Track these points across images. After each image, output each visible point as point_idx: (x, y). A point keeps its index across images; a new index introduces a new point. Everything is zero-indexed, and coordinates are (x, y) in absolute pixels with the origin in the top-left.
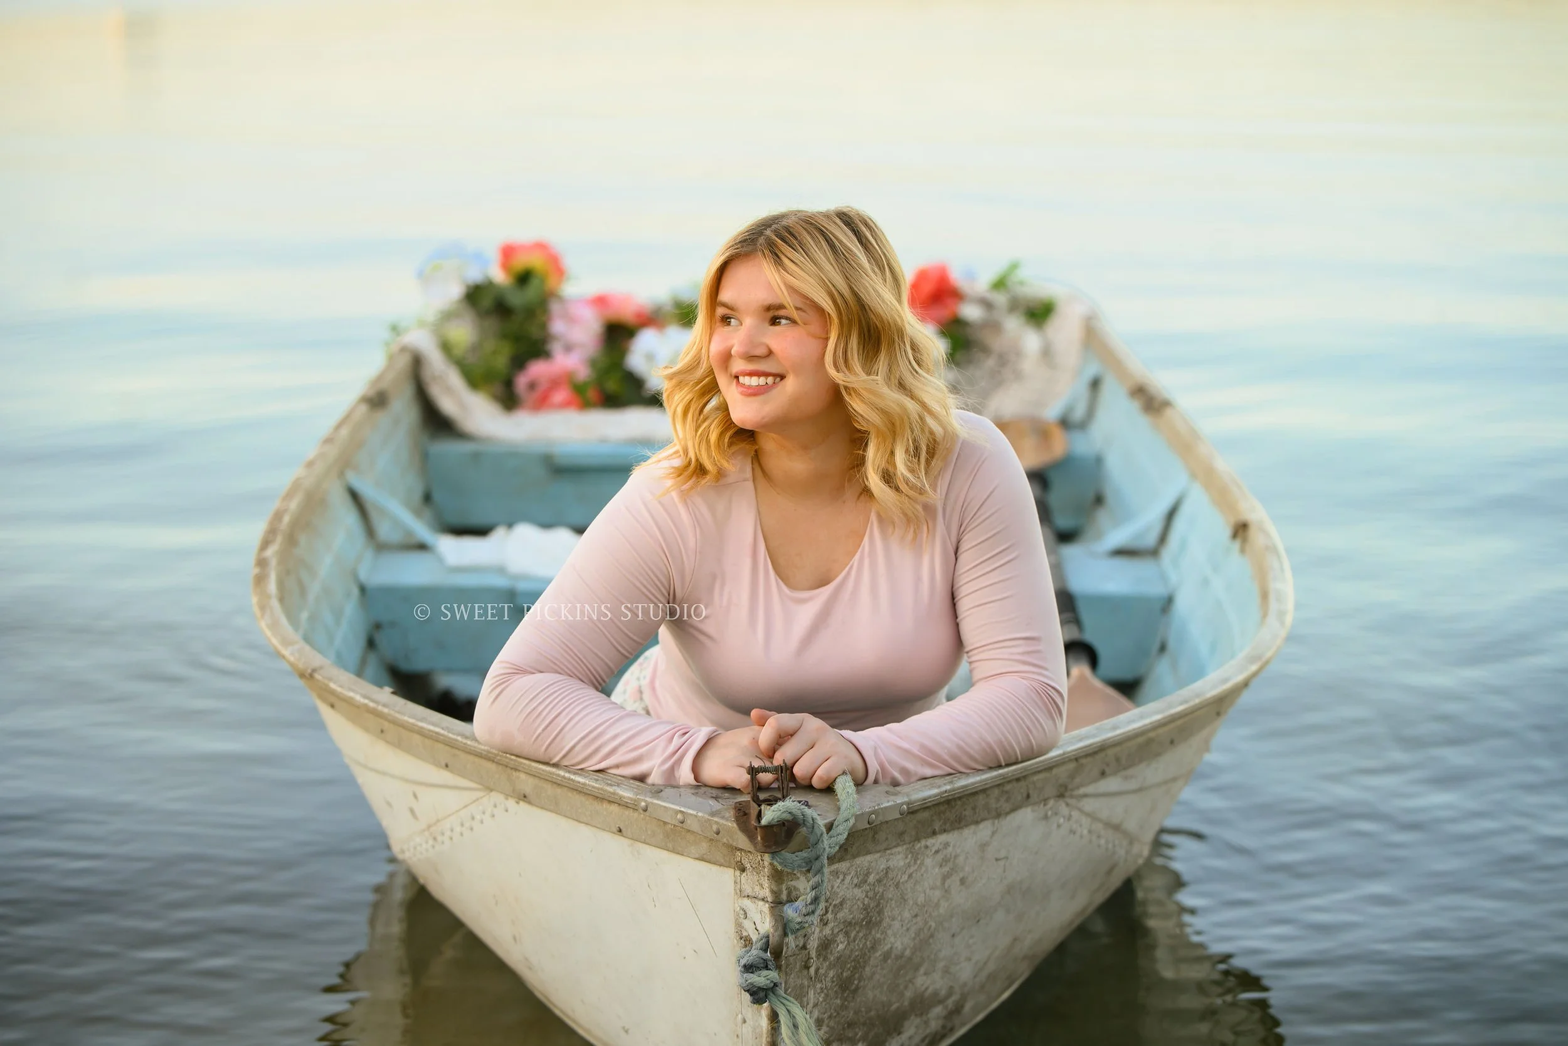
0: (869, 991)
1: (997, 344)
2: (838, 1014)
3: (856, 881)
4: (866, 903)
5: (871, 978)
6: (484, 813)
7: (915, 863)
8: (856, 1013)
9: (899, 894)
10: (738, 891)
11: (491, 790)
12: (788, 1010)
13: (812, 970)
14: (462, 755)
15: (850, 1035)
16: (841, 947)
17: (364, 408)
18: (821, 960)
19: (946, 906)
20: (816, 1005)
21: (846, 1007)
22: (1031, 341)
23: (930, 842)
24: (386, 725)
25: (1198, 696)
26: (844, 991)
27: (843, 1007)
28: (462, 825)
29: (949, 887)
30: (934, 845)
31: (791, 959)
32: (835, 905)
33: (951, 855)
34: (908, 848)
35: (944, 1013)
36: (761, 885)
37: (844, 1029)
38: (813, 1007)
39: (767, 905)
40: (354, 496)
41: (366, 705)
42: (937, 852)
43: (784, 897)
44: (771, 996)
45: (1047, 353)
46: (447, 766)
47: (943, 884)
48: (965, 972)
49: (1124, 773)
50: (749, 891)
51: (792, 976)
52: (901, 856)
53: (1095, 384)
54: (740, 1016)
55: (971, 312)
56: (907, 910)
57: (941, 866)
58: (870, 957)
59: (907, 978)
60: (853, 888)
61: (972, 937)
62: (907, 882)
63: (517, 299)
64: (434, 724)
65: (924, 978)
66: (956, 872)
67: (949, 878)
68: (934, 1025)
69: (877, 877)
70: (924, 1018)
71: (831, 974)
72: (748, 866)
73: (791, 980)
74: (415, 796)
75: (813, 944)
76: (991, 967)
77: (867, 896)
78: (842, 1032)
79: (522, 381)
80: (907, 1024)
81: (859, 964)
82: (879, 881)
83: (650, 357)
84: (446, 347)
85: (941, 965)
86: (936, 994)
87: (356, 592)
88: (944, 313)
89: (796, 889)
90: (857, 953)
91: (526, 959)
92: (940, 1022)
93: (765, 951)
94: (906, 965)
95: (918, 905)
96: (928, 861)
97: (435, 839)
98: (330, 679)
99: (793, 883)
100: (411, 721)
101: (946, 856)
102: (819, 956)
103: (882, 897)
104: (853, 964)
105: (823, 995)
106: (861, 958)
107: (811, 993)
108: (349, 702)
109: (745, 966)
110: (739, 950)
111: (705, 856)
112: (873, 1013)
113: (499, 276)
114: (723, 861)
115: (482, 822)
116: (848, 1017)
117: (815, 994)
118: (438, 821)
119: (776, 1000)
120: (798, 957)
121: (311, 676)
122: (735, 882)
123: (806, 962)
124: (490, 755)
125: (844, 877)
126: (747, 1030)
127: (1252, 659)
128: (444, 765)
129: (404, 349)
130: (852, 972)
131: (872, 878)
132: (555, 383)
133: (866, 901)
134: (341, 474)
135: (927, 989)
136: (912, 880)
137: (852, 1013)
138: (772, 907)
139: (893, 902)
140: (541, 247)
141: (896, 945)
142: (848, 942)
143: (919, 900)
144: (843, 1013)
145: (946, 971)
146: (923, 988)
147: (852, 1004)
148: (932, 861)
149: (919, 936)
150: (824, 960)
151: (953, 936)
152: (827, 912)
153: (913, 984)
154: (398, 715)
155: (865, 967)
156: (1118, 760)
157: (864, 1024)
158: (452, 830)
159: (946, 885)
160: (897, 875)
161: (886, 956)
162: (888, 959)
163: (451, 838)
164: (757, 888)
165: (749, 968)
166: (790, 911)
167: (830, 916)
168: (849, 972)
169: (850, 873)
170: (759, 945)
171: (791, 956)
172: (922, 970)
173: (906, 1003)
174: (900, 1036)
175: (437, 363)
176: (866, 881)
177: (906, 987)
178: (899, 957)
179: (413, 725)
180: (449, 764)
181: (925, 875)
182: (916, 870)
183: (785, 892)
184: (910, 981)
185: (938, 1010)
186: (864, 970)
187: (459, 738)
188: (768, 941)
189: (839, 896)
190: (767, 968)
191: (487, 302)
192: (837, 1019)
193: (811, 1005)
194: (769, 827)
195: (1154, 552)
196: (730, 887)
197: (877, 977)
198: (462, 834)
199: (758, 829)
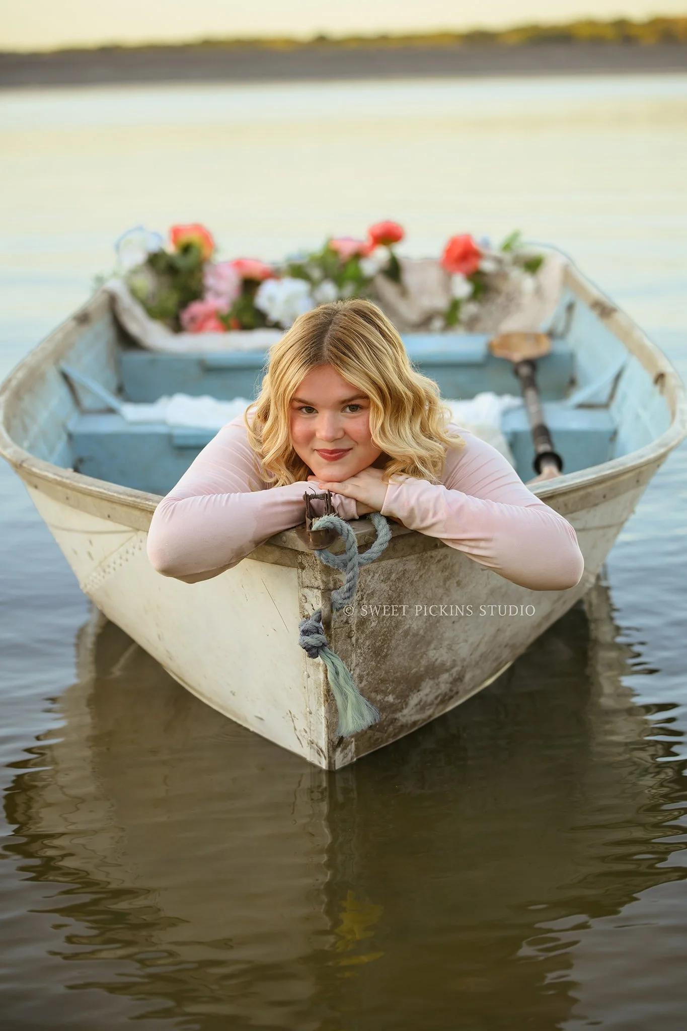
0: (395, 658)
1: (505, 287)
2: (374, 673)
3: (382, 578)
4: (390, 594)
5: (395, 649)
6: (134, 548)
7: (424, 568)
8: (386, 673)
9: (413, 590)
10: (301, 583)
11: (138, 530)
12: (332, 662)
13: (354, 639)
14: (118, 508)
15: (383, 688)
16: (374, 624)
17: (73, 324)
18: (360, 632)
19: (447, 600)
20: (357, 665)
21: (379, 668)
22: (527, 283)
23: (434, 553)
24: (69, 492)
25: (621, 465)
26: (377, 656)
27: (378, 668)
28: (121, 558)
29: (449, 586)
30: (437, 556)
31: (339, 630)
32: (368, 594)
33: (449, 564)
34: (418, 557)
35: (451, 679)
36: (316, 578)
37: (378, 684)
38: (355, 666)
39: (320, 591)
40: (66, 377)
41: (56, 480)
42: (439, 561)
43: (331, 586)
44: (321, 652)
45: (539, 291)
46: (109, 516)
47: (445, 584)
48: (464, 650)
49: (570, 515)
50: (307, 583)
51: (340, 643)
52: (414, 562)
53: (570, 308)
54: (306, 673)
55: (487, 266)
56: (419, 601)
57: (442, 571)
58: (394, 634)
59: (422, 651)
60: (380, 583)
61: (467, 625)
62: (418, 581)
63: (183, 263)
64: (99, 487)
65: (435, 651)
66: (453, 576)
67: (448, 580)
68: (444, 688)
69: (397, 576)
70: (436, 681)
71: (367, 643)
72: (306, 565)
73: (339, 645)
74: (91, 542)
75: (354, 621)
76: (482, 649)
77: (390, 589)
78: (377, 686)
79: (186, 317)
80: (424, 684)
81: (387, 637)
82: (399, 579)
83: (271, 299)
84: (133, 292)
85: (446, 643)
86: (443, 664)
87: (65, 437)
88: (469, 266)
89: (340, 581)
90: (385, 630)
91: (168, 652)
92: (448, 685)
93: (319, 621)
94: (420, 641)
95: (427, 598)
96: (433, 568)
97: (104, 571)
98: (33, 466)
99: (337, 576)
100: (84, 486)
101: (446, 564)
102: (358, 630)
103: (401, 591)
104: (383, 637)
105: (362, 658)
106: (388, 633)
107: (354, 656)
108: (45, 478)
109: (303, 631)
110: (300, 620)
111: (278, 561)
112: (399, 674)
113: (171, 249)
114: (290, 563)
115: (133, 554)
116: (381, 675)
117: (356, 657)
118: (106, 558)
119: (324, 655)
120: (344, 630)
121: (21, 465)
122: (299, 578)
123: (349, 633)
124: (135, 503)
125: (374, 574)
126: (310, 683)
127: (661, 445)
128: (107, 516)
129: (105, 291)
130: (382, 643)
131: (393, 577)
132: (208, 316)
133: (390, 592)
134: (56, 362)
135: (437, 660)
136: (422, 580)
137: (383, 672)
138: (323, 592)
139: (409, 595)
140: (198, 228)
141: (413, 626)
142: (379, 621)
143: (428, 594)
144: (377, 672)
145: (450, 648)
146: (434, 659)
147: (383, 666)
148: (436, 568)
149: (429, 620)
150: (362, 633)
151: (454, 622)
152: (362, 598)
153: (426, 655)
154: (76, 484)
155: (391, 640)
156: (566, 505)
157: (393, 681)
158: (115, 563)
159: (447, 585)
160: (411, 576)
161: (406, 633)
162: (408, 636)
163: (114, 569)
164: (313, 580)
165: (305, 632)
166: (335, 595)
167: (364, 601)
168: (380, 643)
169: (378, 572)
170: (314, 617)
171: (338, 628)
172: (432, 646)
173: (422, 669)
174: (419, 693)
175: (126, 301)
176: (389, 579)
177: (422, 657)
178: (416, 635)
179: (86, 489)
180: (111, 516)
181: (431, 577)
182: (425, 573)
183: (332, 582)
184: (424, 653)
185: (445, 677)
186: (391, 641)
187: (115, 495)
188: (321, 615)
189: (371, 588)
190: (318, 633)
191: (162, 264)
192: (373, 677)
193: (354, 664)
194: (317, 532)
195: (606, 406)
196: (295, 581)
197: (400, 647)
198: (121, 565)
199: (310, 534)
